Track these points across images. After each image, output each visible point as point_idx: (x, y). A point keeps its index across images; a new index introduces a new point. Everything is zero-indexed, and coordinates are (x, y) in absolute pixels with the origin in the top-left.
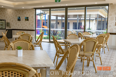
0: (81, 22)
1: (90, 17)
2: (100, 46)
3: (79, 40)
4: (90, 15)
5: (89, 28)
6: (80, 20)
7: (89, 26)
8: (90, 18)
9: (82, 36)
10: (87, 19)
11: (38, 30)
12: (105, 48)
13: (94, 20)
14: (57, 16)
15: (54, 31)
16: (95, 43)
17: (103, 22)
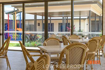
0: (68, 22)
1: (80, 15)
2: (93, 54)
3: (60, 47)
4: (80, 12)
5: (80, 30)
6: (67, 19)
7: (80, 27)
8: (80, 17)
9: (68, 41)
10: (74, 18)
11: (11, 33)
12: (101, 57)
13: (85, 19)
14: (36, 14)
15: (31, 35)
16: (84, 50)
17: (97, 21)
